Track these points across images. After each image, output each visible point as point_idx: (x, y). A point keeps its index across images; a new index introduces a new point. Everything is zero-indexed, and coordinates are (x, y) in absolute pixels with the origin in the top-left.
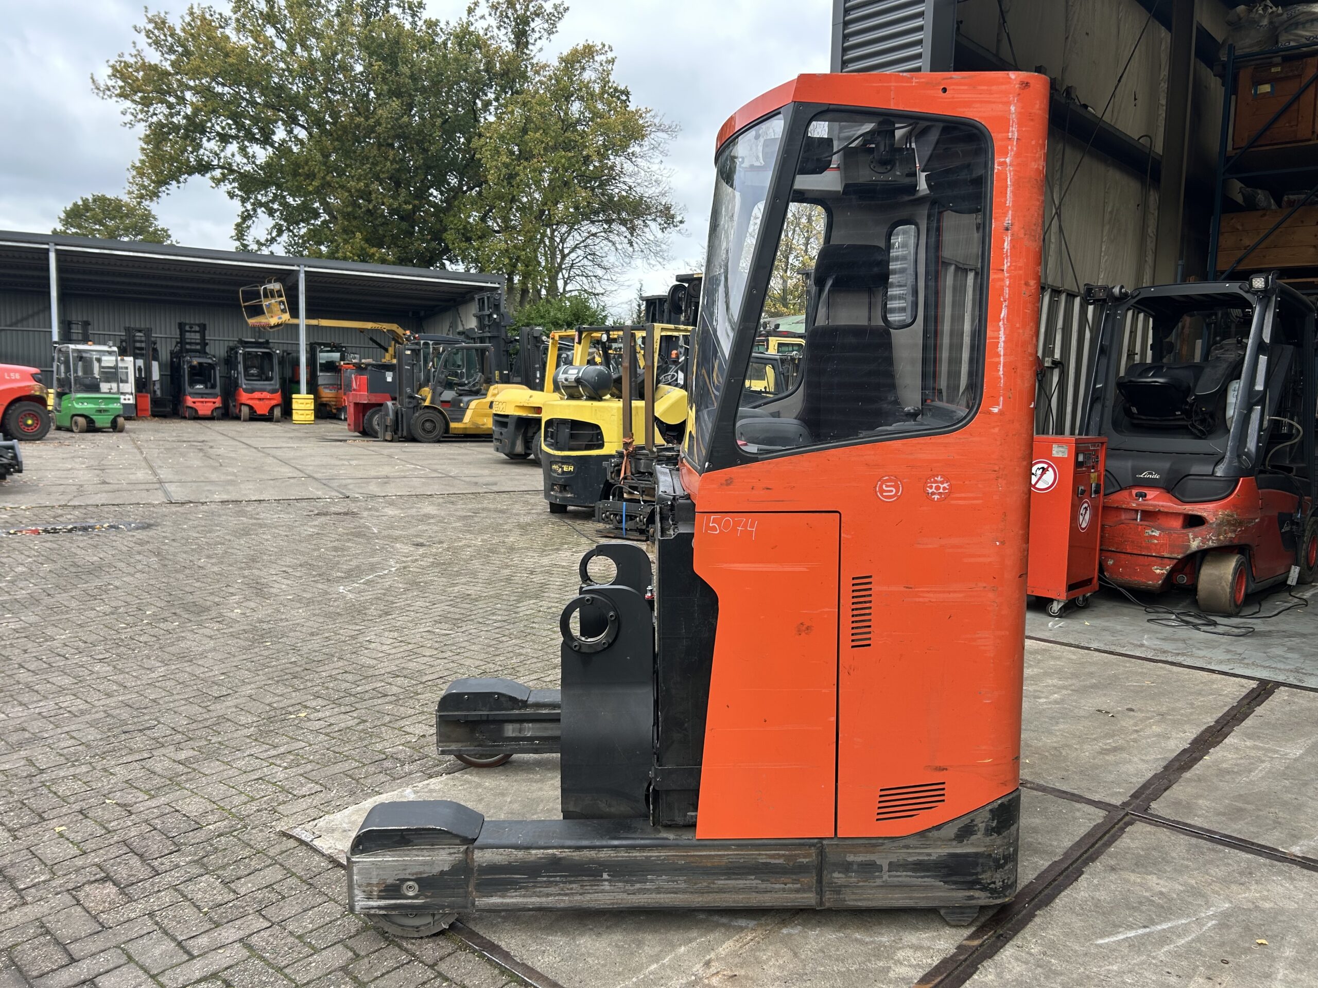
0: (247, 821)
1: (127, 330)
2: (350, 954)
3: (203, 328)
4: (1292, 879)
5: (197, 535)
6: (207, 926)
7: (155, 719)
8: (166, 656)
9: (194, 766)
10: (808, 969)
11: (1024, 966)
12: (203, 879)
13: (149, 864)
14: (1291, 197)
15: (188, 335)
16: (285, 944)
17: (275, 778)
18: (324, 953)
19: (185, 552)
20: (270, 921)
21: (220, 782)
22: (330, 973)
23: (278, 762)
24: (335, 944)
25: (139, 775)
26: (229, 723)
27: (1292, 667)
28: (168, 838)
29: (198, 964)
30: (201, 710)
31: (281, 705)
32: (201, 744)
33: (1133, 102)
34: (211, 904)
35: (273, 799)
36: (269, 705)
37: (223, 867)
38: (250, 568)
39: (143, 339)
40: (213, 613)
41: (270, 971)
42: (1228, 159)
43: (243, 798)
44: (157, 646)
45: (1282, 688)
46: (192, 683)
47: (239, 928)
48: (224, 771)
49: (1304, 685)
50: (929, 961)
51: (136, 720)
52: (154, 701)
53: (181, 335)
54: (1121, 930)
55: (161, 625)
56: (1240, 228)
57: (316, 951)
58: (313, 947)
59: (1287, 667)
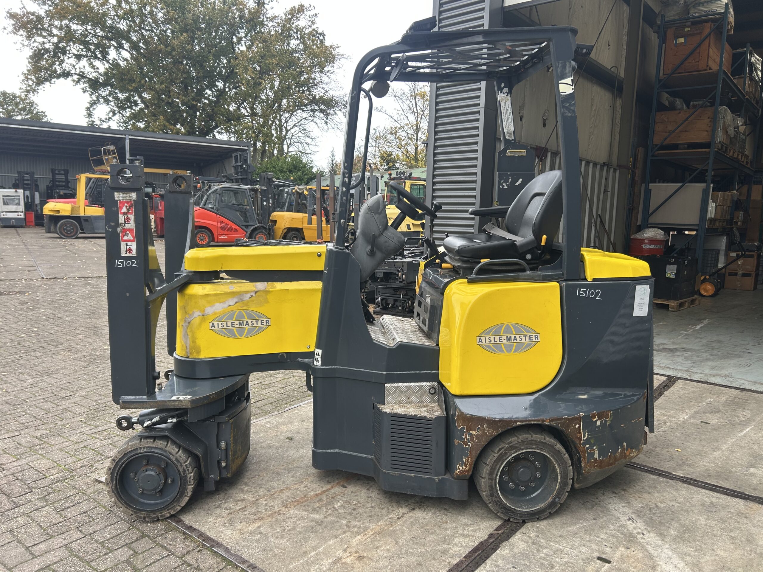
0: (75, 473)
1: (19, 173)
2: (132, 552)
3: (66, 173)
4: (677, 490)
5: (58, 298)
6: (46, 537)
7: (24, 411)
8: (34, 373)
9: (45, 440)
10: (403, 551)
11: (526, 544)
12: (45, 509)
13: (12, 501)
14: (695, 103)
15: (57, 176)
16: (93, 548)
17: (94, 446)
18: (116, 552)
19: (50, 309)
20: (84, 534)
21: (60, 449)
22: (119, 564)
23: (98, 436)
24: (123, 546)
25: (11, 446)
26: (70, 413)
27: (686, 369)
28: (25, 484)
29: (38, 561)
30: (52, 405)
31: (103, 401)
32: (51, 426)
33: (608, 48)
34: (48, 524)
35: (91, 459)
36: (95, 401)
37: (58, 501)
38: (90, 318)
39: (29, 178)
40: (65, 346)
41: (82, 564)
42: (660, 81)
43: (74, 459)
44: (29, 366)
45: (680, 381)
46: (49, 389)
47: (65, 539)
48: (63, 442)
49: (692, 379)
50: (473, 544)
51: (12, 412)
52: (25, 400)
53: (53, 176)
54: (581, 521)
55: (33, 354)
56: (666, 120)
57: (111, 551)
58: (108, 548)
59: (683, 369)
